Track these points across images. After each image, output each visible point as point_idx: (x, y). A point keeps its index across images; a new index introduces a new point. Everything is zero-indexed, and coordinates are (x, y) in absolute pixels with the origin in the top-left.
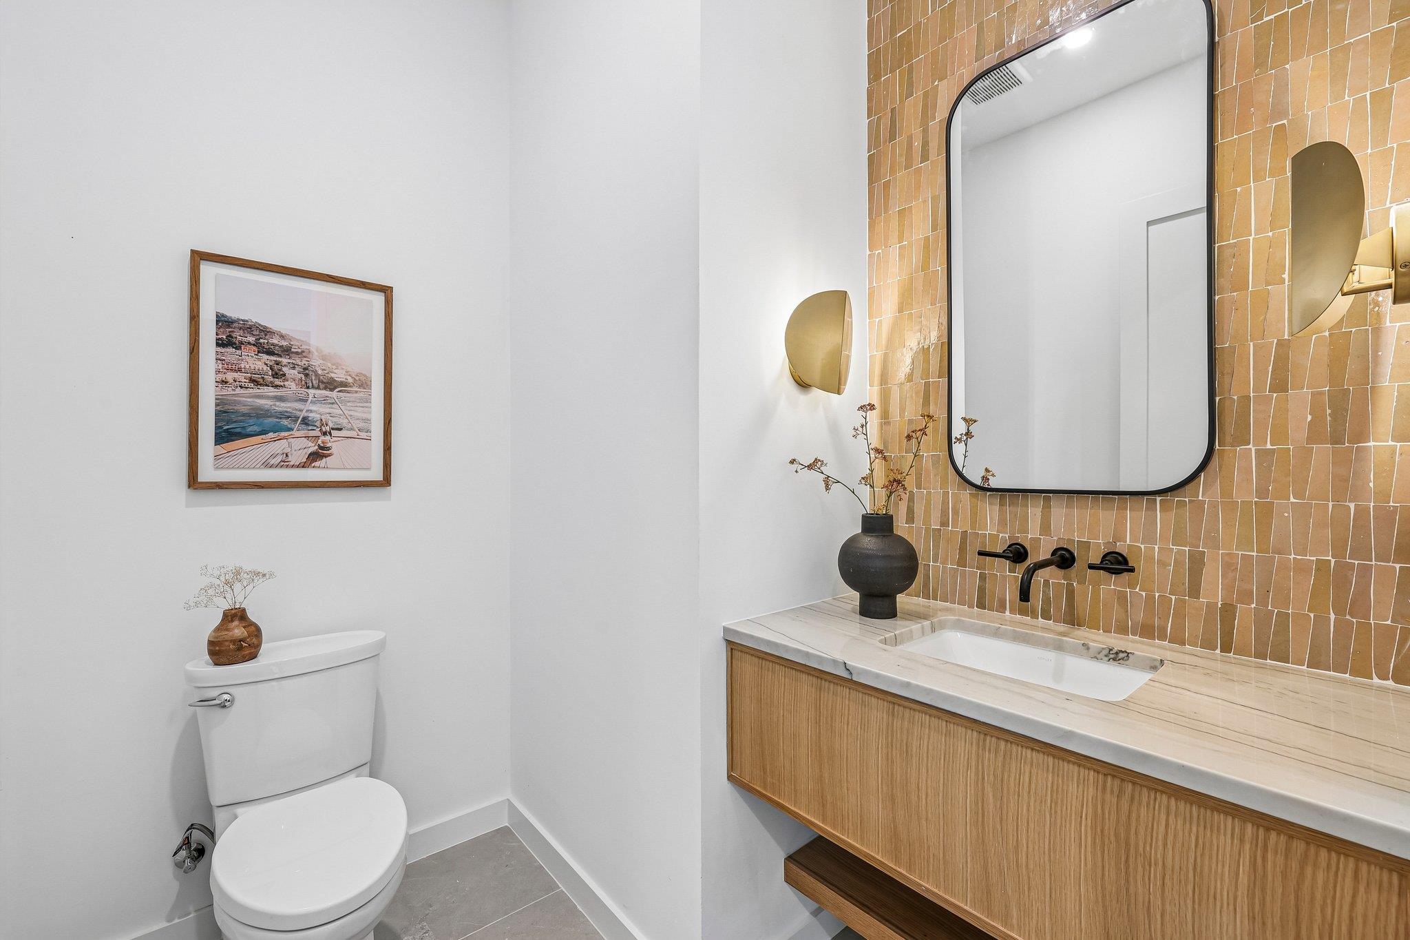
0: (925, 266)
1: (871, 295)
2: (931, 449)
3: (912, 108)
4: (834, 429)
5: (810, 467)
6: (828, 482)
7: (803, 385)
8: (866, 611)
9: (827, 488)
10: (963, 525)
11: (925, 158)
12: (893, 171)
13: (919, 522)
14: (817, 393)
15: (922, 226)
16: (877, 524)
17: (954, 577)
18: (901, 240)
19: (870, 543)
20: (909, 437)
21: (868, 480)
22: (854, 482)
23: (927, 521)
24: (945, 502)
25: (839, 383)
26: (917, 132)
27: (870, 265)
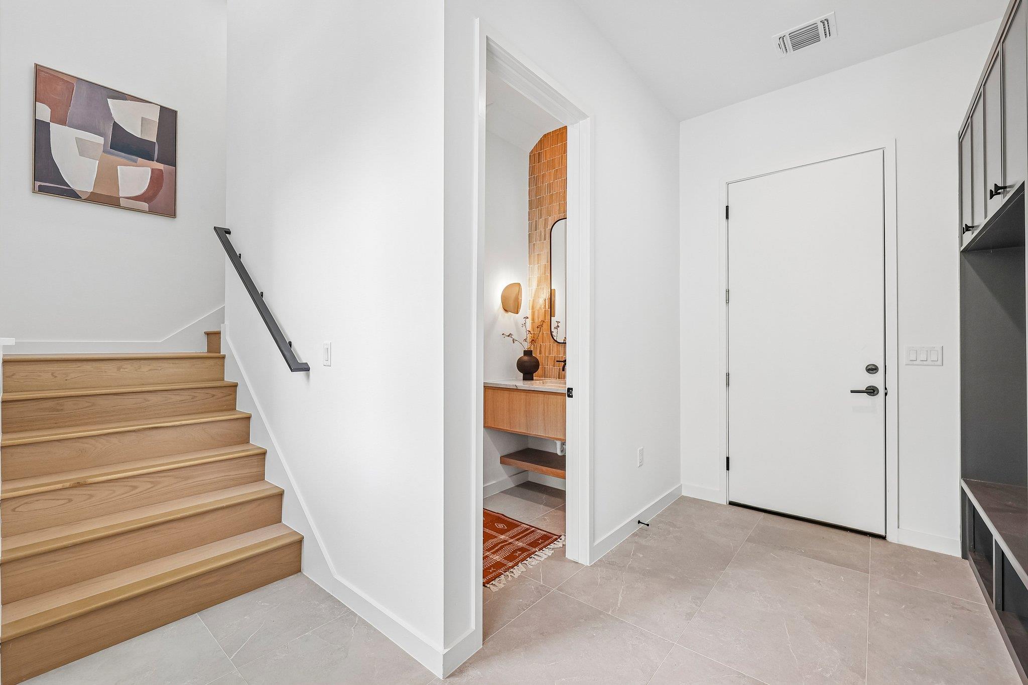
0: (545, 274)
1: (529, 279)
2: (546, 332)
3: (541, 222)
4: (516, 324)
5: (508, 336)
6: (514, 341)
7: (506, 311)
8: (525, 379)
9: (514, 342)
10: (553, 354)
11: (545, 239)
12: (536, 241)
13: (543, 354)
14: (510, 313)
15: (544, 261)
16: (528, 353)
17: (552, 371)
18: (538, 263)
19: (526, 358)
20: (538, 327)
21: (525, 340)
22: (522, 341)
23: (545, 353)
24: (550, 347)
25: (518, 308)
26: (543, 230)
27: (529, 270)
